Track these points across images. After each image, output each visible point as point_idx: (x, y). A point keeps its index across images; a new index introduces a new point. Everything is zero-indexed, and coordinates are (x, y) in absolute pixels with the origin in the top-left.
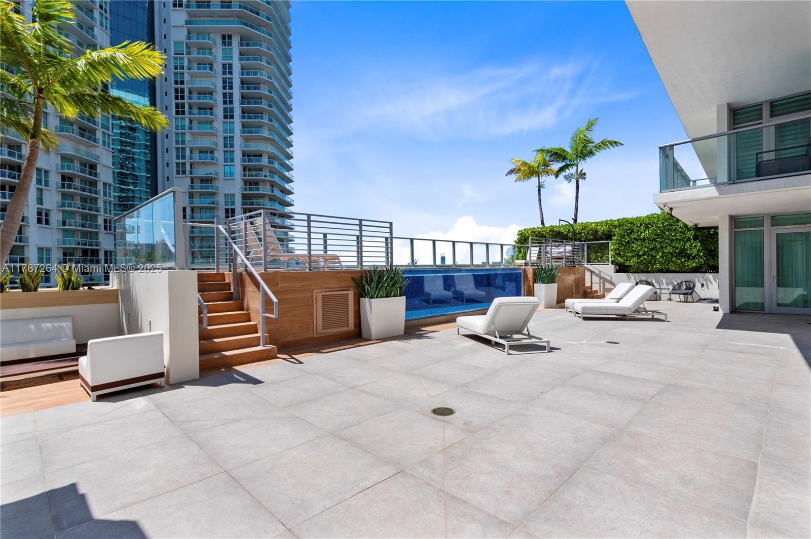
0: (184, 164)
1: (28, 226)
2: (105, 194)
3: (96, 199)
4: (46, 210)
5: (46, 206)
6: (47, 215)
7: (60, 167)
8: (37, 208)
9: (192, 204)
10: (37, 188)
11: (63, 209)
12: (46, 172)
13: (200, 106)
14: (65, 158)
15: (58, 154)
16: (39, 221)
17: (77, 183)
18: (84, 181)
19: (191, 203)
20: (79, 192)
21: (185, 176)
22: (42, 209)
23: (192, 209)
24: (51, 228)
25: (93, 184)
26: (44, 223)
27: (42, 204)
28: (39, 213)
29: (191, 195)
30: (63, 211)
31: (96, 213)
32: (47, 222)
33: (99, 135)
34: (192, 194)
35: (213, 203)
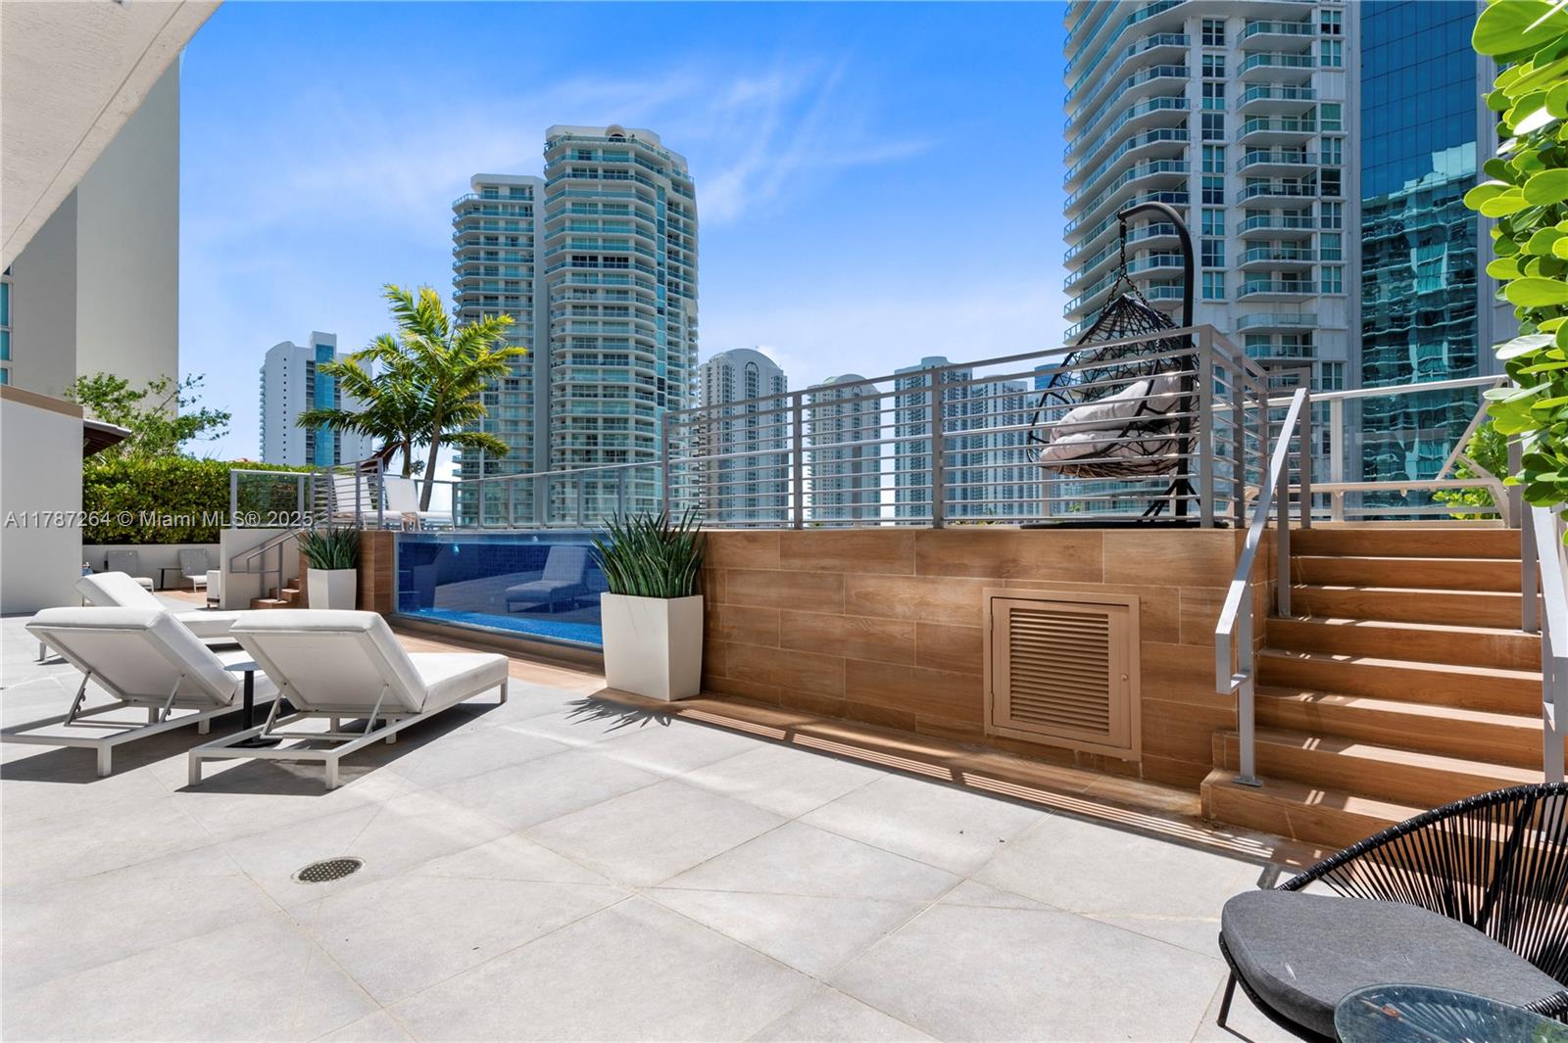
14: (1256, 337)
15: (1241, 333)
33: (1317, 276)
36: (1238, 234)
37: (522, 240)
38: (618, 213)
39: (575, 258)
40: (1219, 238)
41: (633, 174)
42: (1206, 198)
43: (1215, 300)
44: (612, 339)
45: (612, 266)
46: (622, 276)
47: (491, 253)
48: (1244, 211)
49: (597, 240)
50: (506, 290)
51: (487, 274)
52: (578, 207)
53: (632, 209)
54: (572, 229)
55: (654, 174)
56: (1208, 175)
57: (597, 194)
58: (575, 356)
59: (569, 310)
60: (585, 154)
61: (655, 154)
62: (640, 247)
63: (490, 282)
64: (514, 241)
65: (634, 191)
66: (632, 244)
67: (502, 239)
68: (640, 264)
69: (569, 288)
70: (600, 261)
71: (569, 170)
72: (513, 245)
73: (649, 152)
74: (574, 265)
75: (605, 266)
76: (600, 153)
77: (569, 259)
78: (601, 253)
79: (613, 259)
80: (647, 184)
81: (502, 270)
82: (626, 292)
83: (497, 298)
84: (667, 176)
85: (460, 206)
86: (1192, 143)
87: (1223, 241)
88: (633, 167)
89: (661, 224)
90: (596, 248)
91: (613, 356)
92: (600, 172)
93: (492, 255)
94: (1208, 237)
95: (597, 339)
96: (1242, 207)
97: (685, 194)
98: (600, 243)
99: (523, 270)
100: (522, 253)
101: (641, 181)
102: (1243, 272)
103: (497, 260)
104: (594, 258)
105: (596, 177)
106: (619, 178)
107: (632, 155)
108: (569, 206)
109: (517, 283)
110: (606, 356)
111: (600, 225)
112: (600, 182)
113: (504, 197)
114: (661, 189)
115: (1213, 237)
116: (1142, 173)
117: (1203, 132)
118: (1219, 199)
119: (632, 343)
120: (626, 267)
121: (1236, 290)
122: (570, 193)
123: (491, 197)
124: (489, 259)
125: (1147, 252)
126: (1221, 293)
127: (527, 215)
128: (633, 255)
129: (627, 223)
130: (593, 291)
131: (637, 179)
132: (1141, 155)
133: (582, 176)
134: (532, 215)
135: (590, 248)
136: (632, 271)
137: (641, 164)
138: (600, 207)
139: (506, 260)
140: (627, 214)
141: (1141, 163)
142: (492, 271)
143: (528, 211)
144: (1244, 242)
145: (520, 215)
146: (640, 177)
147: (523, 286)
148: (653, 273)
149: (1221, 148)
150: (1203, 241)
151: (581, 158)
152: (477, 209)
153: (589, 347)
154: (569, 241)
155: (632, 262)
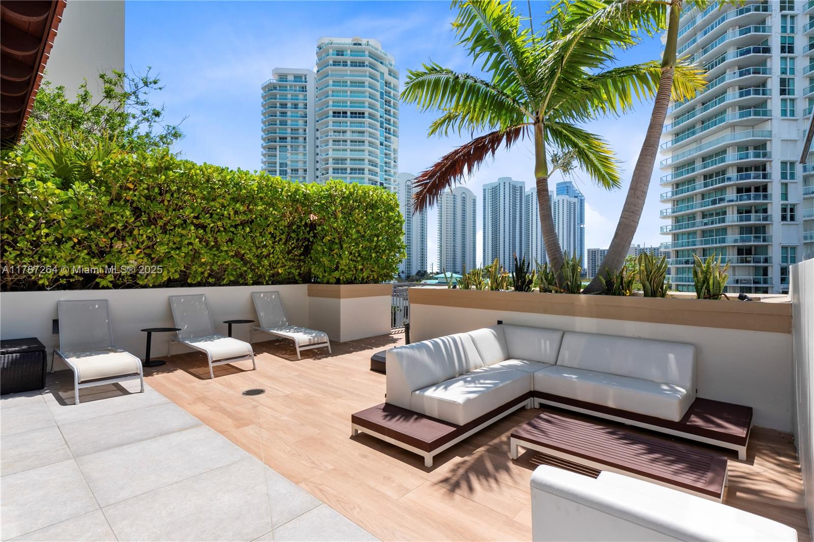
1: (772, 224)
4: (791, 205)
5: (791, 200)
6: (792, 210)
8: (782, 205)
10: (782, 184)
12: (791, 164)
16: (784, 218)
22: (787, 205)
24: (797, 224)
26: (789, 219)
27: (787, 200)
28: (784, 210)
32: (792, 218)
36: (804, 74)
37: (301, 105)
38: (359, 87)
39: (334, 113)
40: (792, 76)
41: (368, 64)
42: (783, 50)
43: (789, 117)
44: (355, 160)
45: (356, 117)
46: (361, 123)
47: (283, 113)
48: (808, 58)
49: (346, 102)
50: (292, 134)
51: (281, 125)
52: (336, 83)
53: (367, 84)
54: (333, 96)
55: (379, 64)
56: (784, 35)
57: (347, 75)
58: (334, 169)
59: (331, 143)
60: (340, 53)
61: (379, 52)
62: (371, 106)
63: (283, 129)
64: (296, 106)
65: (368, 74)
66: (367, 104)
67: (289, 105)
68: (371, 116)
69: (331, 130)
70: (349, 114)
71: (331, 62)
72: (295, 108)
73: (376, 51)
74: (334, 116)
75: (351, 117)
76: (349, 52)
77: (331, 113)
78: (349, 110)
79: (356, 113)
80: (375, 70)
81: (289, 122)
82: (363, 132)
83: (286, 138)
84: (386, 65)
85: (266, 87)
86: (774, 13)
87: (793, 79)
88: (367, 60)
89: (382, 94)
90: (346, 106)
91: (356, 169)
92: (349, 63)
93: (284, 114)
94: (784, 76)
95: (346, 159)
96: (807, 56)
97: (394, 77)
98: (349, 104)
99: (301, 122)
100: (300, 112)
101: (372, 68)
102: (807, 100)
103: (286, 116)
104: (345, 113)
105: (346, 65)
106: (360, 66)
107: (367, 53)
108: (331, 82)
109: (298, 130)
110: (351, 169)
111: (349, 93)
112: (349, 68)
113: (291, 81)
114: (382, 74)
115: (788, 76)
116: (734, 36)
117: (781, 6)
118: (791, 50)
119: (366, 162)
120: (364, 117)
121: (802, 112)
122: (332, 76)
123: (283, 81)
124: (282, 116)
125: (737, 88)
126: (793, 113)
127: (303, 91)
128: (367, 111)
129: (364, 92)
130: (344, 132)
131: (370, 67)
132: (732, 25)
133: (339, 65)
134: (306, 91)
135: (343, 106)
136: (367, 120)
137: (372, 58)
138: (349, 83)
139: (291, 116)
140: (364, 87)
141: (733, 30)
142: (283, 123)
143: (304, 89)
144: (808, 79)
145: (299, 91)
146: (372, 66)
147: (301, 131)
148: (378, 122)
149: (792, 17)
150: (781, 78)
151: (338, 55)
152: (275, 88)
153: (342, 164)
154: (331, 103)
155: (366, 115)
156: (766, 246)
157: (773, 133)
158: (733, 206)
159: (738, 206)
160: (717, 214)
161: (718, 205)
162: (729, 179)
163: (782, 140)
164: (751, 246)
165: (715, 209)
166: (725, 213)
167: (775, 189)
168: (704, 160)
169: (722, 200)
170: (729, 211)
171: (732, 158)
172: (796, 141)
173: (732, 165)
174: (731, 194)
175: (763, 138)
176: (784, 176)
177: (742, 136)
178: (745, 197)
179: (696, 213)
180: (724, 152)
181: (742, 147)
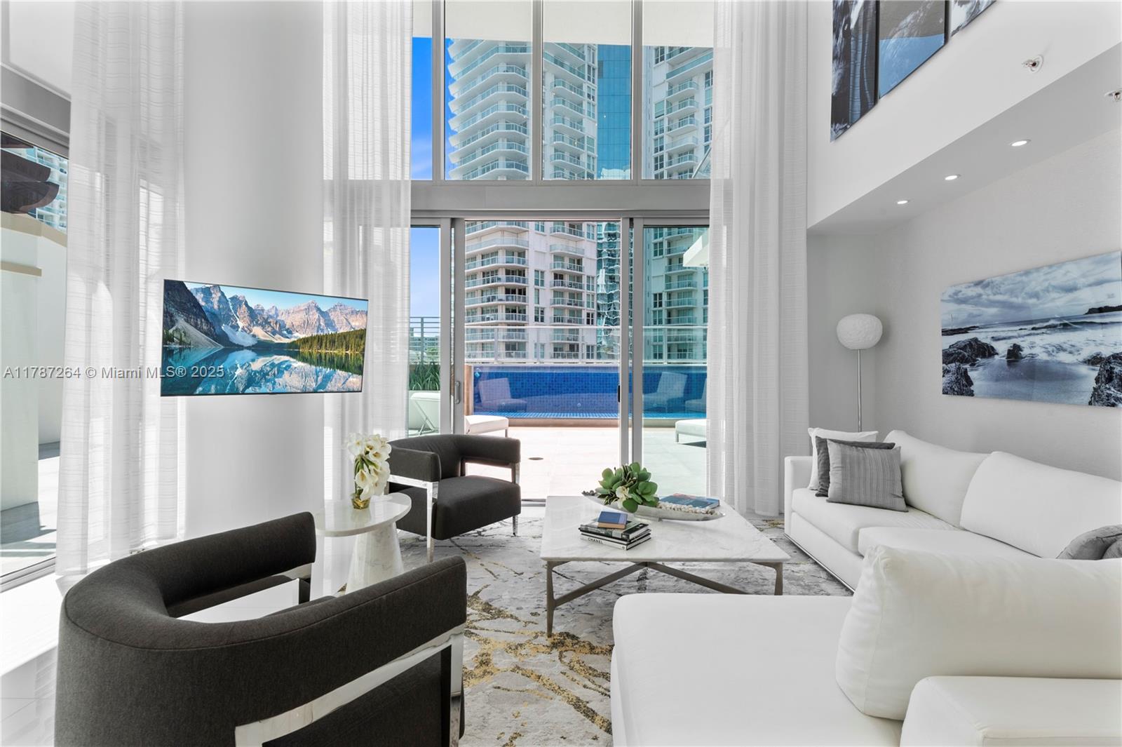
0: (661, 243)
1: (528, 324)
2: (588, 288)
3: (581, 293)
4: (541, 308)
5: (541, 305)
6: (542, 311)
7: (553, 267)
8: (535, 308)
9: (670, 288)
10: (535, 289)
11: (553, 306)
12: (542, 273)
13: (680, 171)
14: (558, 257)
16: (536, 319)
17: (567, 280)
18: (572, 277)
19: (668, 287)
20: (566, 288)
21: (661, 256)
22: (538, 308)
23: (669, 295)
24: (545, 325)
25: (579, 278)
26: (540, 320)
27: (538, 303)
28: (537, 312)
29: (668, 278)
30: (555, 308)
31: (580, 308)
32: (542, 320)
34: (670, 277)
35: (689, 285)
156: (525, 342)
157: (530, 243)
158: (502, 305)
159: (506, 305)
160: (493, 311)
161: (491, 303)
162: (499, 279)
163: (536, 251)
164: (515, 343)
165: (491, 306)
166: (497, 311)
167: (530, 293)
168: (483, 257)
169: (494, 298)
170: (500, 309)
171: (501, 261)
172: (544, 253)
173: (502, 267)
174: (501, 294)
175: (522, 247)
176: (536, 283)
177: (509, 242)
178: (510, 298)
179: (476, 308)
180: (496, 253)
181: (510, 252)
